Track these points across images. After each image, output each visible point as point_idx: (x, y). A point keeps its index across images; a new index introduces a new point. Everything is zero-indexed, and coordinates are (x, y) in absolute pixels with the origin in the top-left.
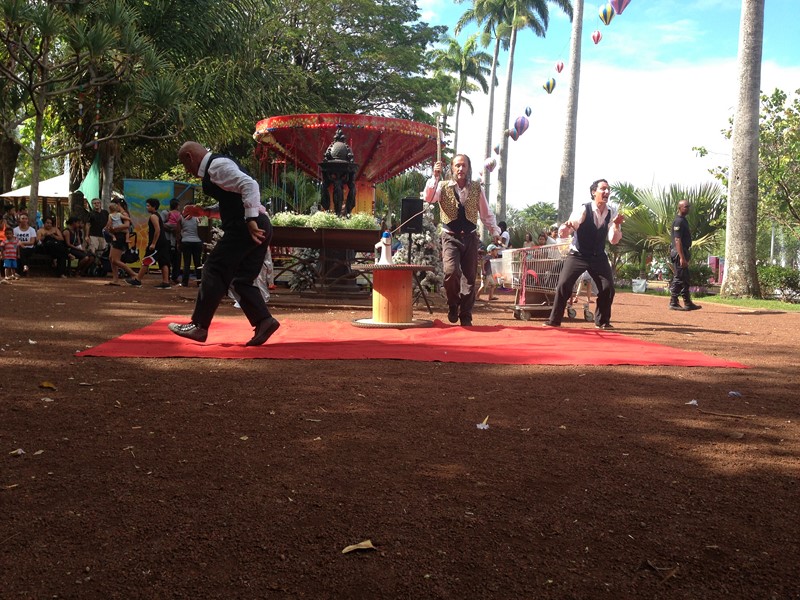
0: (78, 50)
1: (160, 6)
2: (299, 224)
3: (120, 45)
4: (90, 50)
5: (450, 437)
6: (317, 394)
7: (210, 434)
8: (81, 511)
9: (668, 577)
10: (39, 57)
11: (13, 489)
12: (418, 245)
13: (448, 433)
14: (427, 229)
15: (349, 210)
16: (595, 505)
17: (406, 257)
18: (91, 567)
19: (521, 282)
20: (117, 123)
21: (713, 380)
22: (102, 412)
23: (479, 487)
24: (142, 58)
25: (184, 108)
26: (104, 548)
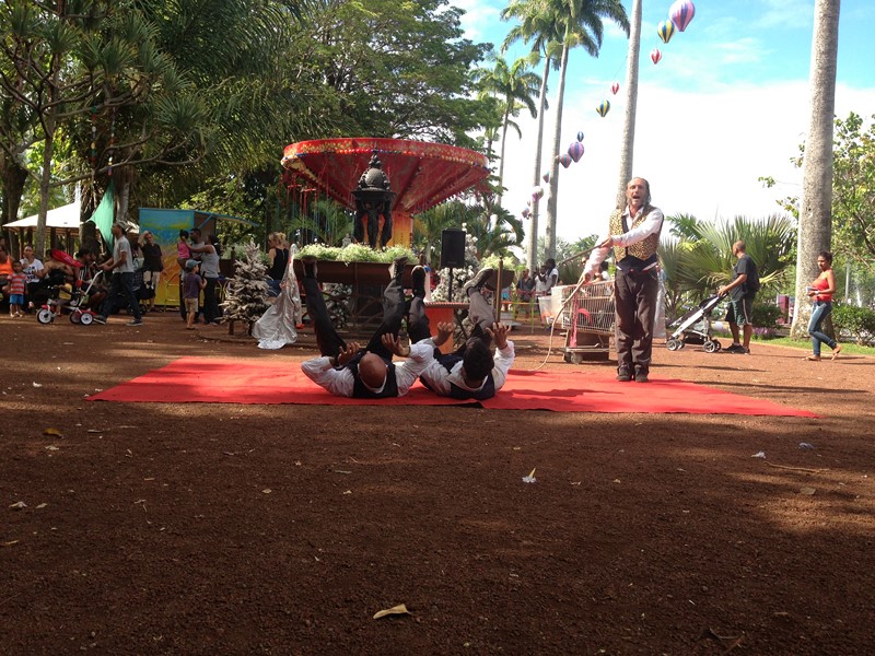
0: (91, 68)
1: (182, 22)
2: (329, 256)
3: (138, 63)
4: (104, 68)
5: (493, 491)
6: (348, 443)
7: (229, 487)
8: (87, 571)
9: (732, 646)
10: (50, 75)
11: (13, 545)
12: (460, 281)
13: (491, 487)
14: (469, 263)
15: (384, 243)
16: (652, 567)
17: (447, 293)
18: (97, 632)
19: (572, 322)
20: (133, 147)
21: (782, 429)
22: (111, 462)
23: (525, 546)
24: (162, 77)
25: (206, 132)
26: (112, 612)
